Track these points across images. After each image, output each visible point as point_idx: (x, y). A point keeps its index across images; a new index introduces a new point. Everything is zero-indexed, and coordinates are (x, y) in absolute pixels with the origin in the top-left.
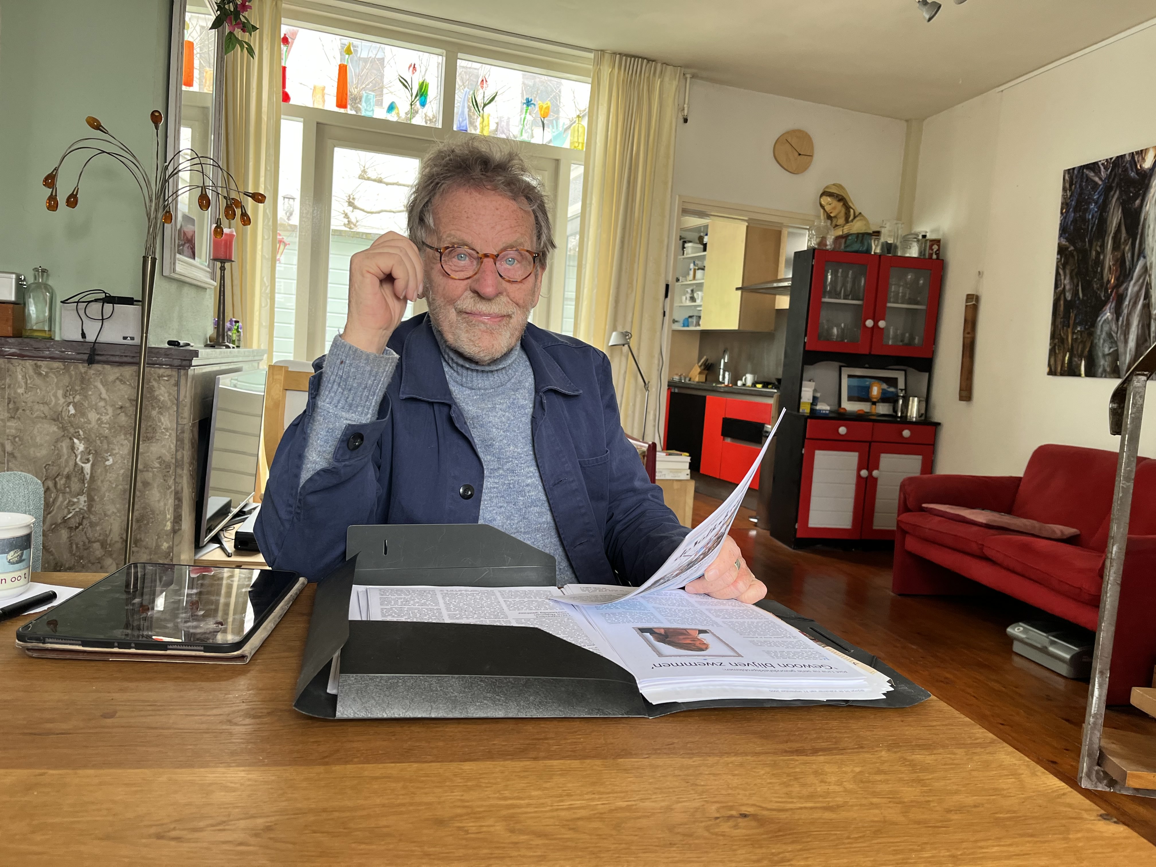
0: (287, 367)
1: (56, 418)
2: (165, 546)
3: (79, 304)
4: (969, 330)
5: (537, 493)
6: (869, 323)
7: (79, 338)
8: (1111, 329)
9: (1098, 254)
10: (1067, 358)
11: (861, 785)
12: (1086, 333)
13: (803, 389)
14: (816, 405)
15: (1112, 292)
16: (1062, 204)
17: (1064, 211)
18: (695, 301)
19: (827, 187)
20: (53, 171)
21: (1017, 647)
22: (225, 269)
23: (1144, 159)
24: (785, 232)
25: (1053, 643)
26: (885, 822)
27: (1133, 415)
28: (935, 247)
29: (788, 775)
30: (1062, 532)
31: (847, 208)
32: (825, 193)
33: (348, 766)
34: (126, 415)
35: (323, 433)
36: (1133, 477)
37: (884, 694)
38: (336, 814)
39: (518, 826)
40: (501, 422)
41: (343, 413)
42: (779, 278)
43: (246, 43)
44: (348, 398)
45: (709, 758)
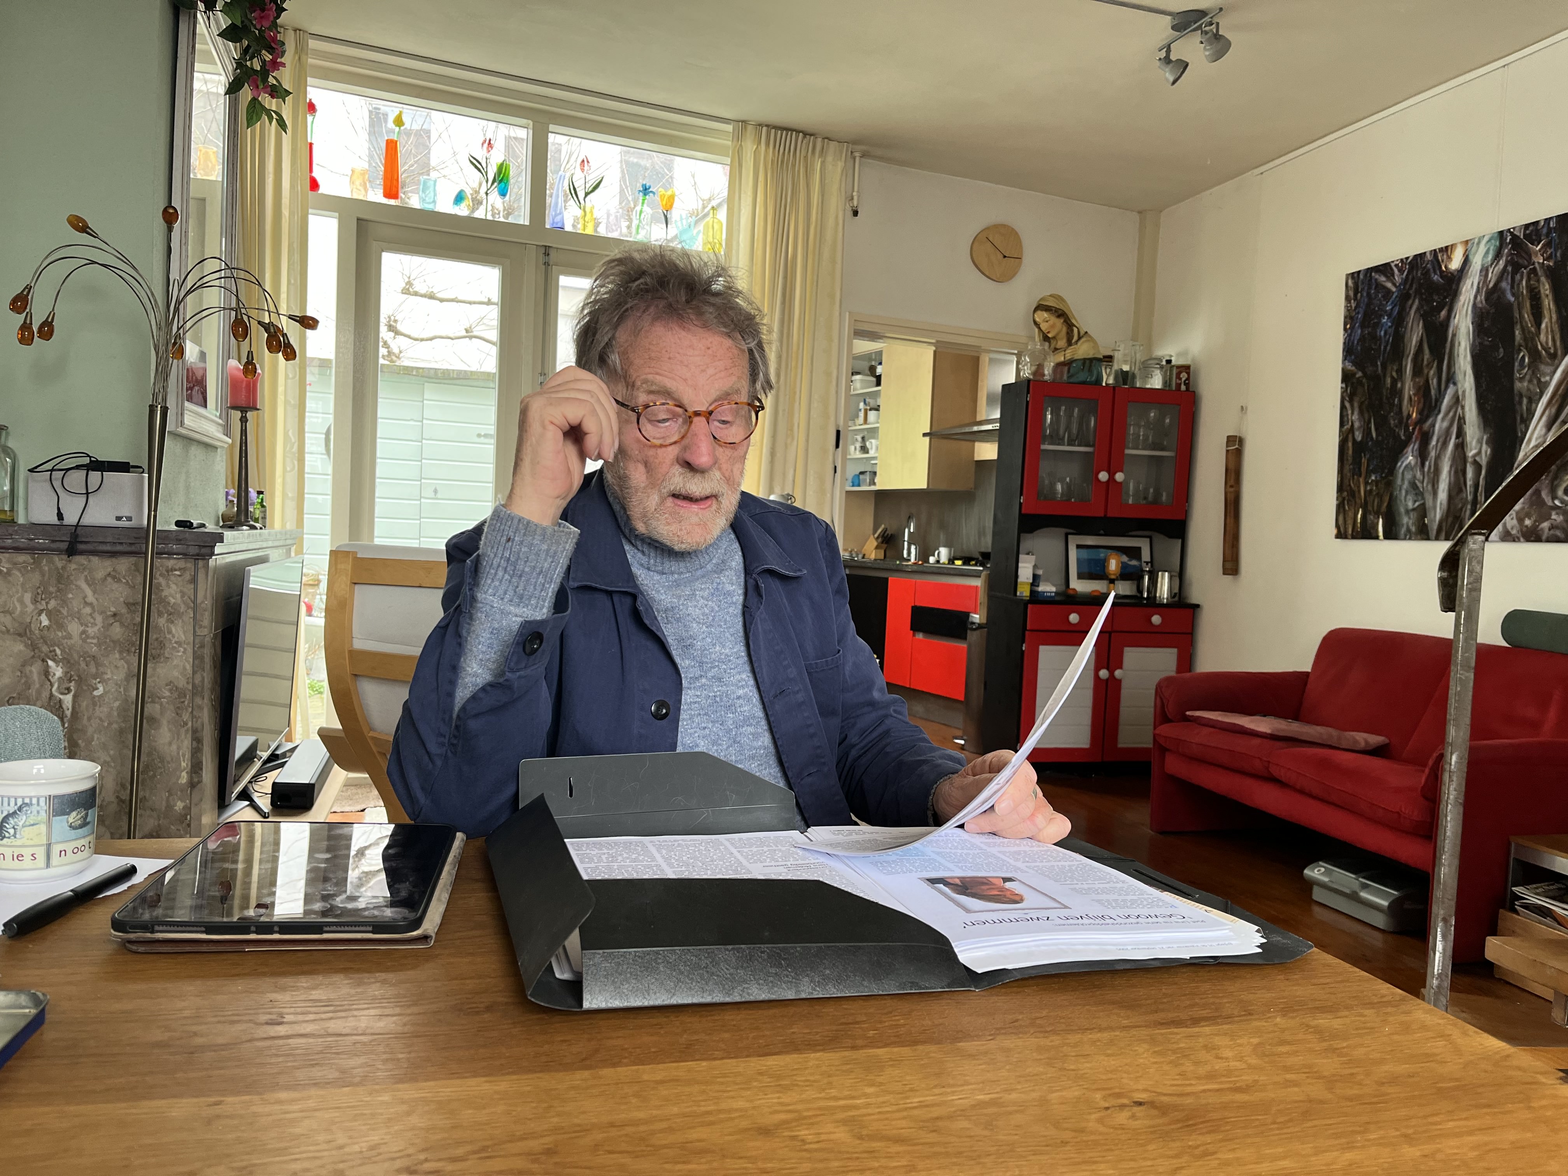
0: (356, 553)
1: (23, 632)
2: (179, 805)
3: (54, 473)
4: (1232, 482)
5: (752, 707)
6: (1103, 476)
7: (54, 520)
8: (1414, 477)
9: (1394, 381)
10: (1359, 516)
11: (1267, 1059)
12: (1383, 482)
13: (1020, 565)
14: (1038, 586)
15: (1414, 429)
16: (1345, 317)
17: (1348, 326)
18: (868, 452)
19: (1041, 299)
20: (24, 290)
21: (1318, 894)
22: (247, 421)
23: (1449, 258)
24: (985, 359)
25: (1365, 887)
26: (1310, 1101)
27: (1469, 586)
28: (1184, 376)
29: (1174, 1052)
30: (1366, 742)
31: (1070, 325)
32: (1040, 307)
33: (619, 1069)
34: (122, 624)
35: (486, 635)
36: (1473, 664)
37: (1258, 946)
38: (629, 1130)
39: (864, 1132)
40: (703, 614)
41: (512, 608)
42: (978, 419)
43: (274, 112)
44: (517, 587)
45: (1069, 1036)
